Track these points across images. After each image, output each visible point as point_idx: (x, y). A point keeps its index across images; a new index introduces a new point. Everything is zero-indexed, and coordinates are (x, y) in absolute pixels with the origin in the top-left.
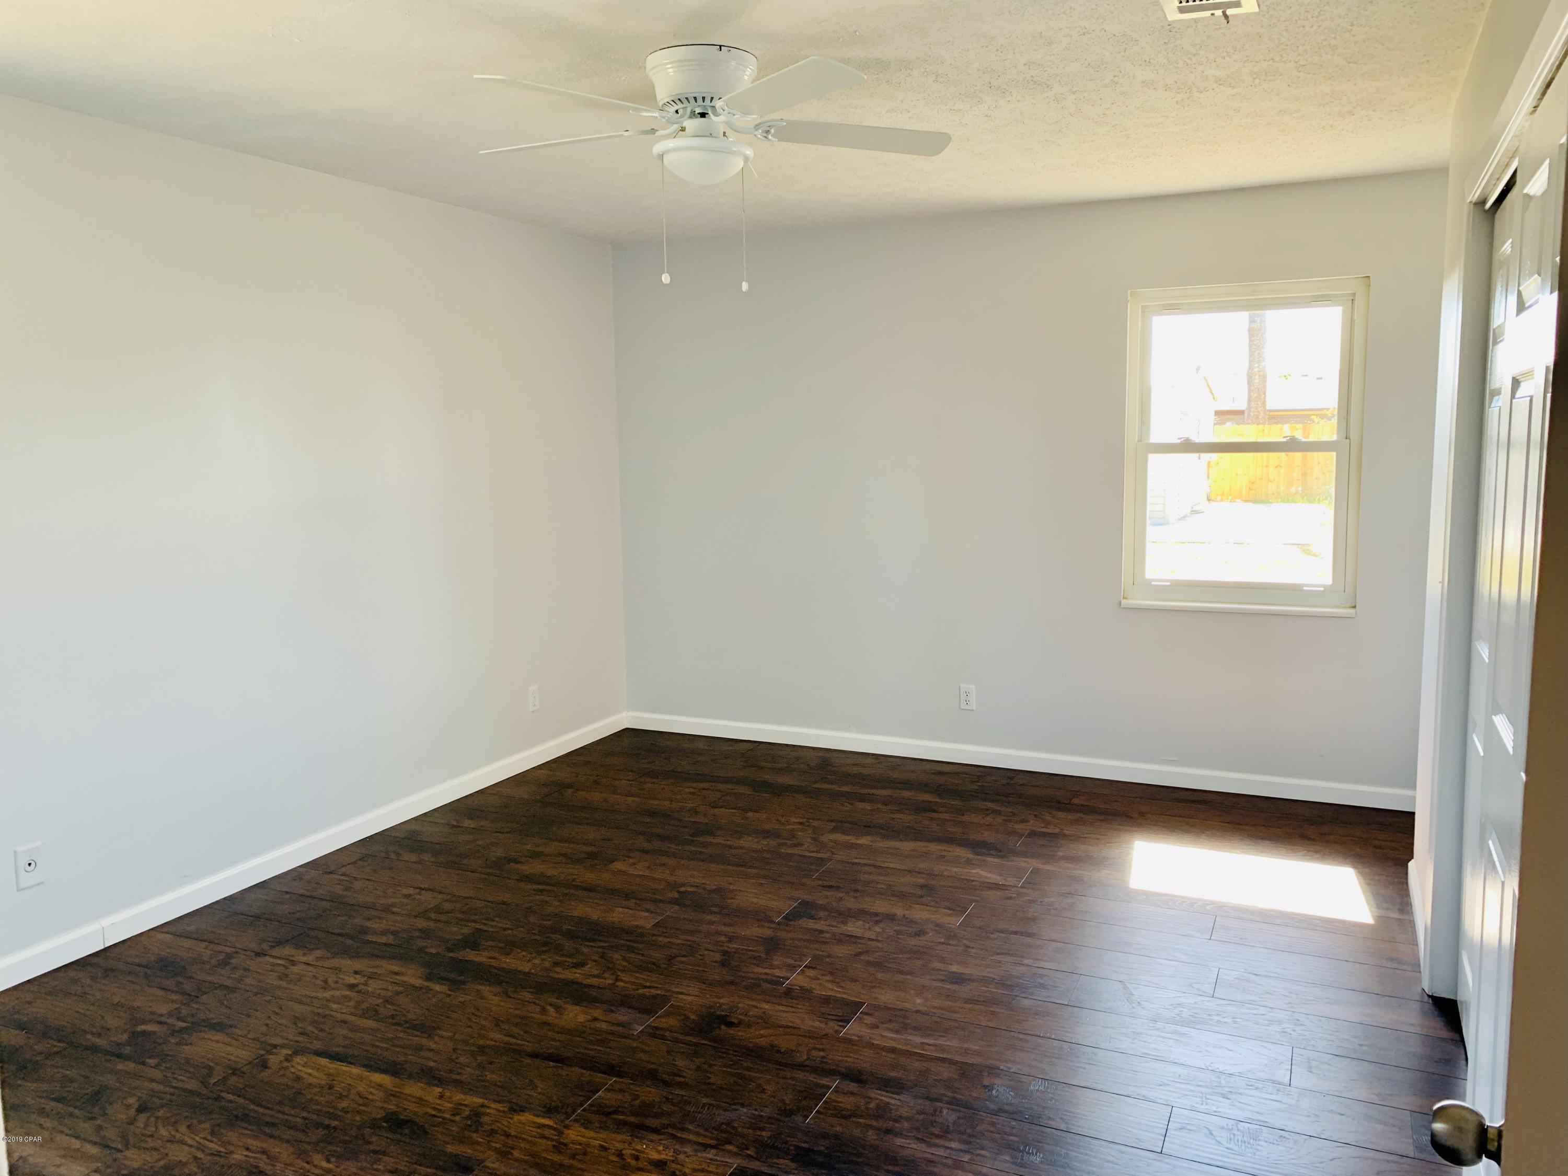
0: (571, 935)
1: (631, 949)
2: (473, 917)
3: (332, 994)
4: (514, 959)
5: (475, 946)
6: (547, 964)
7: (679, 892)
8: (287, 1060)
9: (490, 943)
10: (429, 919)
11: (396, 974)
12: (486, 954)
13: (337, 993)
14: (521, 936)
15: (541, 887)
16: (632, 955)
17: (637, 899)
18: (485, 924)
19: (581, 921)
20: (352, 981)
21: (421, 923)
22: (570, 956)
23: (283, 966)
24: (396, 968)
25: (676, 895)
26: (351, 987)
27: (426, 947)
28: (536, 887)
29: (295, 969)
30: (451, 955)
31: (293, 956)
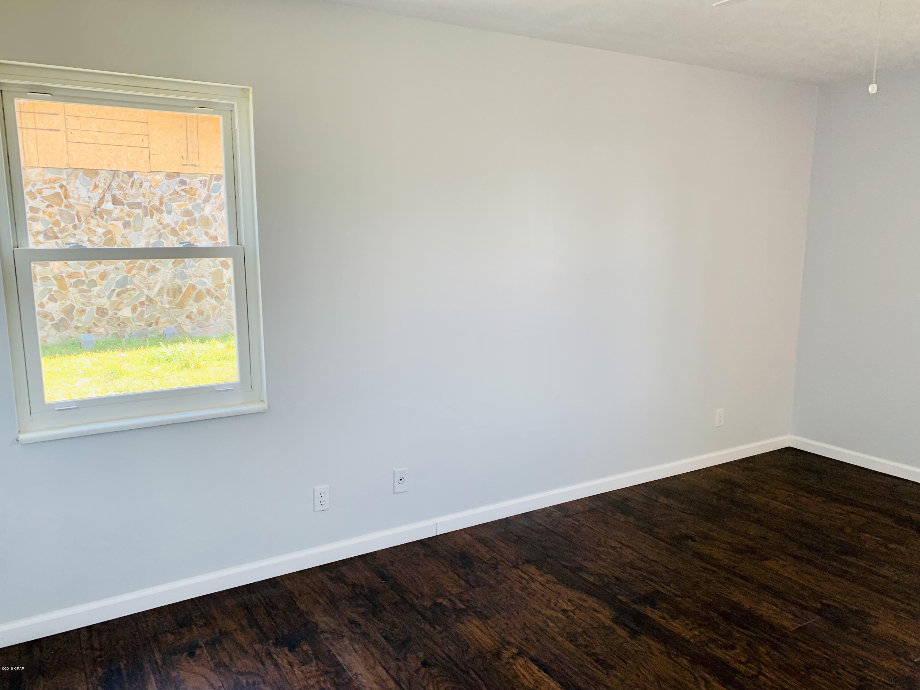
0: (726, 617)
1: (775, 647)
2: (655, 579)
3: (551, 613)
4: (680, 625)
5: (653, 605)
6: (704, 638)
7: (821, 603)
8: (513, 658)
9: (664, 605)
10: (624, 572)
11: (595, 610)
12: (659, 613)
13: (555, 614)
14: (687, 605)
15: (708, 566)
16: (776, 653)
17: (785, 600)
18: (663, 587)
19: (737, 607)
20: (565, 607)
21: (619, 573)
22: (723, 636)
23: (527, 580)
24: (595, 606)
25: (819, 606)
26: (564, 611)
27: (618, 594)
28: (703, 564)
29: (533, 585)
30: (635, 606)
31: (534, 574)
